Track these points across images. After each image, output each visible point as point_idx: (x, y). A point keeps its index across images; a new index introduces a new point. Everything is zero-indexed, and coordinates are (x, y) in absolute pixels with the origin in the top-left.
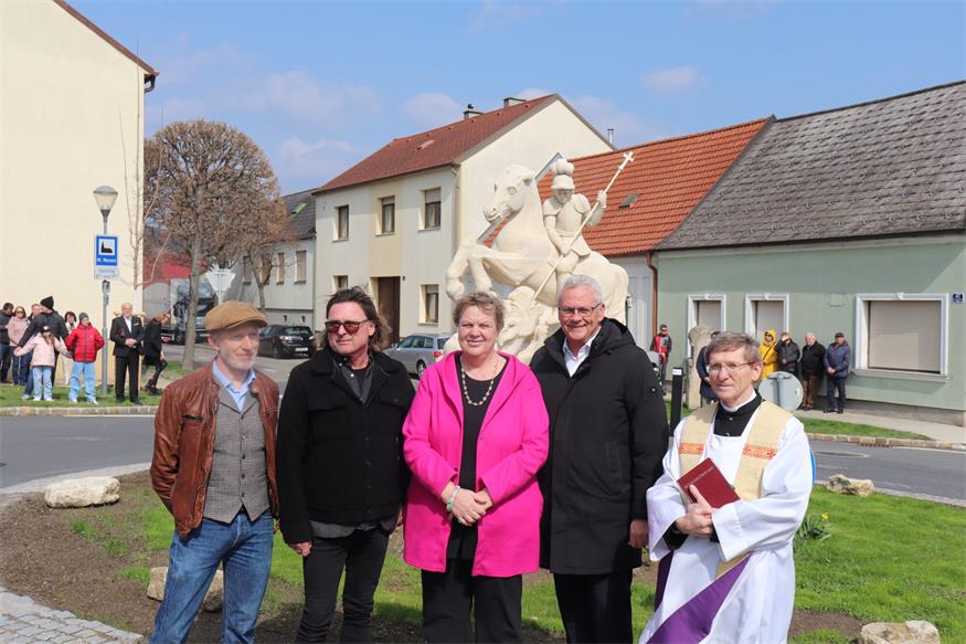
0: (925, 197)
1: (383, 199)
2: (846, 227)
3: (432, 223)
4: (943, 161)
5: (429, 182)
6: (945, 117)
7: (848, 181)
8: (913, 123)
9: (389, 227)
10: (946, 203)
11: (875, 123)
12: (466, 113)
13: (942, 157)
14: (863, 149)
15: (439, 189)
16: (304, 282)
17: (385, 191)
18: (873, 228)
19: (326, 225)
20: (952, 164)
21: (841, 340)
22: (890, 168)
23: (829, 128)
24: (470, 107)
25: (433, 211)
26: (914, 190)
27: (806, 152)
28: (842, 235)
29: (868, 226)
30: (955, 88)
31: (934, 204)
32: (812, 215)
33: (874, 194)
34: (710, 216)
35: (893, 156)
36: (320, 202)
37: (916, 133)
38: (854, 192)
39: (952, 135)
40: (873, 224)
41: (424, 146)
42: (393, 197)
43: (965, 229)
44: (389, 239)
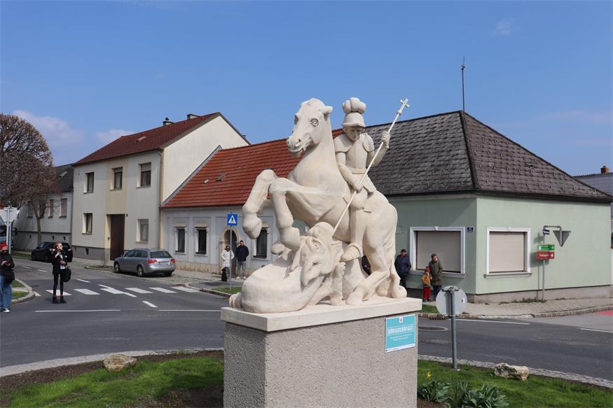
0: (446, 172)
1: (115, 169)
2: (402, 188)
3: (145, 182)
4: (452, 153)
5: (144, 160)
6: (448, 130)
7: (398, 163)
8: (430, 132)
9: (118, 186)
10: (458, 176)
11: (408, 132)
12: (165, 122)
13: (450, 151)
14: (404, 146)
15: (150, 163)
16: (65, 217)
17: (117, 164)
18: (418, 188)
19: (80, 185)
20: (458, 154)
21: (404, 254)
22: (422, 156)
24: (167, 119)
25: (146, 179)
26: (438, 168)
28: (400, 192)
29: (416, 187)
30: (449, 116)
31: (452, 176)
32: (379, 181)
33: (415, 170)
35: (422, 150)
36: (76, 170)
37: (433, 138)
38: (403, 169)
39: (454, 139)
40: (418, 187)
41: (140, 139)
42: (121, 168)
43: (475, 190)
44: (118, 192)
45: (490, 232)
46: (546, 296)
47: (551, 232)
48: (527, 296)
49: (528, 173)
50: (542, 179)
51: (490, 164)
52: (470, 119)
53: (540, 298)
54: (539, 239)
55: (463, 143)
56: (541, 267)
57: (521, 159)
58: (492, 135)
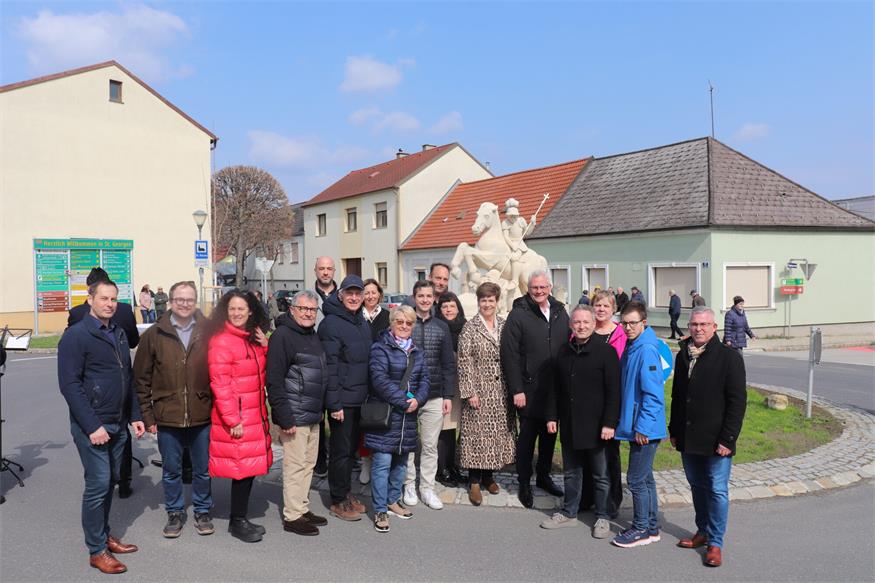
0: (685, 206)
1: (348, 210)
2: (641, 224)
3: (381, 223)
4: (694, 185)
5: (379, 198)
6: (693, 159)
7: (640, 196)
8: (675, 162)
9: (352, 227)
10: (696, 210)
11: (653, 162)
12: (398, 154)
13: (693, 182)
14: (647, 177)
15: (385, 203)
16: (297, 263)
17: (350, 204)
18: (657, 224)
19: (311, 225)
20: (699, 187)
22: (664, 189)
23: (626, 165)
24: (400, 150)
25: (382, 217)
26: (678, 202)
27: (614, 179)
28: (639, 228)
29: (654, 223)
30: (697, 143)
31: (690, 210)
32: (620, 217)
33: (655, 204)
34: (558, 217)
35: (665, 181)
36: (306, 212)
37: (678, 168)
38: (644, 203)
39: (697, 170)
40: (656, 223)
41: (373, 175)
42: (355, 208)
43: (709, 225)
44: (353, 234)
45: (728, 268)
46: (793, 332)
47: (798, 266)
48: (770, 332)
49: (778, 203)
50: (794, 209)
51: (733, 196)
52: (720, 146)
53: (787, 335)
54: (786, 273)
55: (706, 174)
56: (787, 303)
57: (772, 188)
58: (742, 162)
